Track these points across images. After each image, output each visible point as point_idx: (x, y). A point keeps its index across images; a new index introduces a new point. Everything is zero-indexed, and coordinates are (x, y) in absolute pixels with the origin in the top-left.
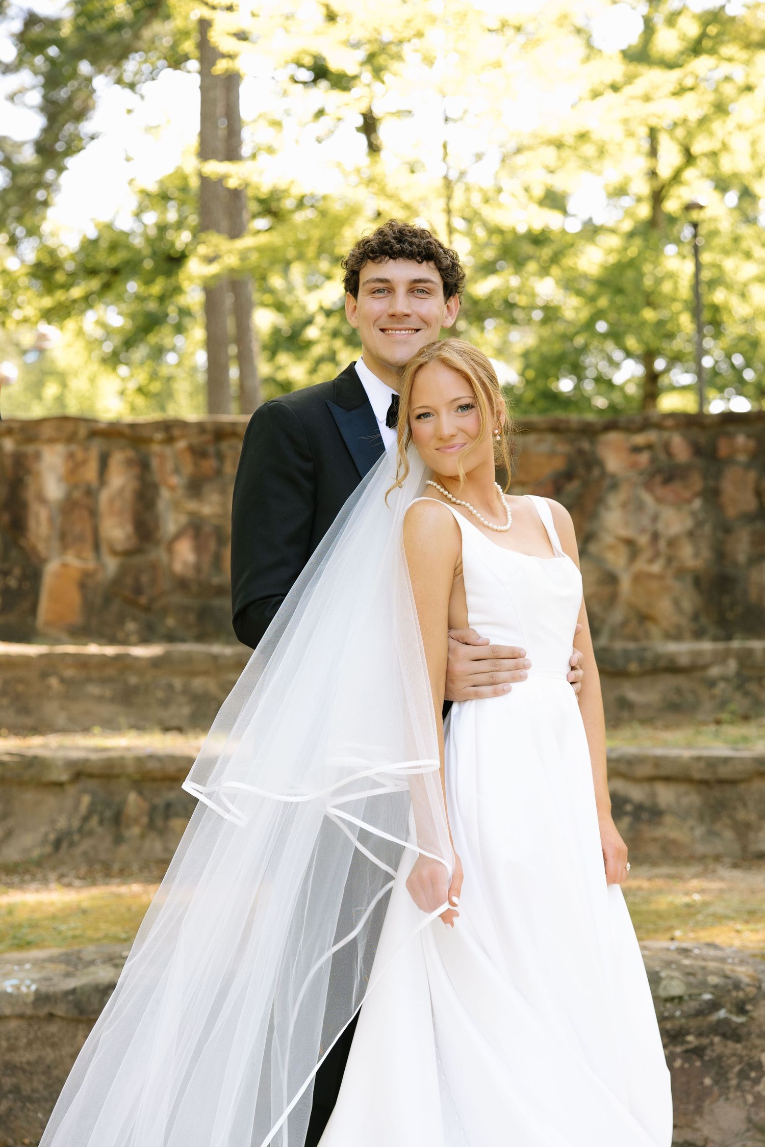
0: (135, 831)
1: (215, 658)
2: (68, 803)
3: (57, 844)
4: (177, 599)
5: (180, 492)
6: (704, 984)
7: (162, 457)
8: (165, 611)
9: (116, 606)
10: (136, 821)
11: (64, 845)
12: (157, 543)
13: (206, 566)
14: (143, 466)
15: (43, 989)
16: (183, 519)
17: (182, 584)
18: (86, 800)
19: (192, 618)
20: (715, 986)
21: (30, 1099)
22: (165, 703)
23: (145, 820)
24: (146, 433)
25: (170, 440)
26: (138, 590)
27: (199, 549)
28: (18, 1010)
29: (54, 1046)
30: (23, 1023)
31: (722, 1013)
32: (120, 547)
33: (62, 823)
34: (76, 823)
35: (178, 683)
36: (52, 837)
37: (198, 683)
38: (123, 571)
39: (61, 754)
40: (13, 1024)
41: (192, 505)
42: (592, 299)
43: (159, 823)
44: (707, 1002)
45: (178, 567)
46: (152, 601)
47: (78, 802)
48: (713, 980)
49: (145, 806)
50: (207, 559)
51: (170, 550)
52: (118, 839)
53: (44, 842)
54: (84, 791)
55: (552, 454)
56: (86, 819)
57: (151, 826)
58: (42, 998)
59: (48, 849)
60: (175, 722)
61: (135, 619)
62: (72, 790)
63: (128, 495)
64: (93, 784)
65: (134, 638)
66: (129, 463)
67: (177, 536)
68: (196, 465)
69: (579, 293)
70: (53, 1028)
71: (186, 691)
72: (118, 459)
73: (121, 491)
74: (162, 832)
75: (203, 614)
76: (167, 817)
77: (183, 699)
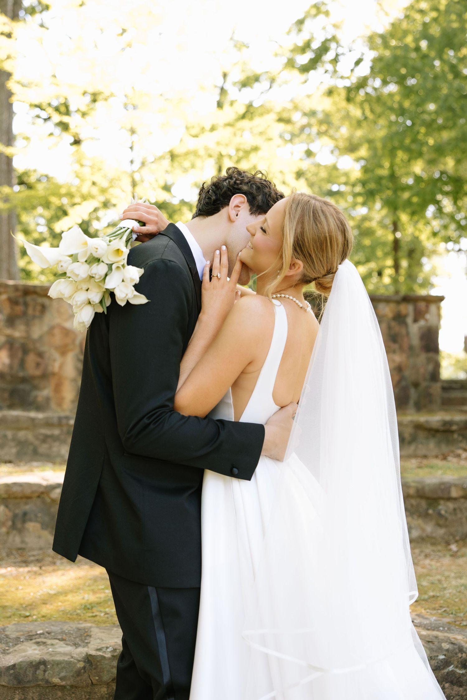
0: (3, 530)
1: (33, 420)
5: (1, 324)
6: (440, 649)
10: (4, 524)
13: (16, 366)
16: (3, 339)
17: (1, 376)
19: (6, 395)
20: (447, 650)
23: (10, 523)
27: (11, 356)
31: (451, 668)
35: (9, 434)
37: (22, 434)
41: (9, 331)
43: (19, 525)
44: (441, 661)
48: (446, 646)
49: (10, 514)
50: (16, 362)
57: (14, 526)
60: (7, 458)
68: (12, 308)
71: (14, 439)
74: (20, 531)
75: (13, 393)
76: (24, 522)
77: (12, 444)
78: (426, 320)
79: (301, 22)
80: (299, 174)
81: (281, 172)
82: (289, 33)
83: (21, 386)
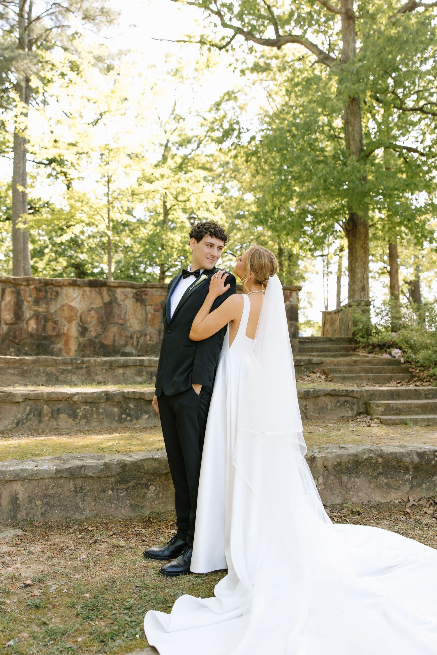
0: (47, 418)
1: (56, 360)
2: (22, 409)
3: (18, 424)
4: (29, 340)
5: (31, 303)
7: (25, 291)
8: (25, 345)
9: (6, 342)
10: (47, 415)
11: (21, 424)
12: (23, 321)
13: (40, 330)
14: (18, 294)
15: (58, 468)
16: (32, 313)
17: (31, 335)
18: (28, 408)
19: (35, 347)
21: (53, 506)
22: (37, 376)
23: (50, 415)
24: (20, 282)
25: (28, 285)
26: (15, 338)
27: (37, 323)
28: (50, 476)
29: (61, 487)
30: (51, 480)
32: (8, 322)
33: (19, 416)
34: (25, 417)
35: (41, 369)
36: (15, 421)
37: (48, 369)
38: (9, 330)
39: (19, 392)
40: (47, 481)
41: (36, 308)
42: (144, 246)
43: (56, 416)
45: (30, 330)
46: (20, 341)
47: (25, 409)
49: (50, 410)
50: (41, 327)
51: (27, 324)
52: (40, 422)
53: (12, 423)
54: (28, 405)
55: (161, 295)
56: (28, 415)
57: (52, 416)
58: (58, 471)
59: (14, 425)
60: (40, 383)
61: (13, 348)
62: (23, 405)
63: (12, 303)
64: (30, 402)
65: (13, 354)
66: (13, 292)
67: (30, 319)
68: (37, 294)
69: (140, 243)
70: (61, 481)
71: (44, 373)
72: (8, 291)
73: (10, 302)
74: (56, 419)
75: (39, 346)
76: (58, 414)
77: (43, 375)
78: (290, 302)
79: (218, 105)
80: (218, 204)
81: (205, 202)
82: (210, 111)
83: (44, 342)
